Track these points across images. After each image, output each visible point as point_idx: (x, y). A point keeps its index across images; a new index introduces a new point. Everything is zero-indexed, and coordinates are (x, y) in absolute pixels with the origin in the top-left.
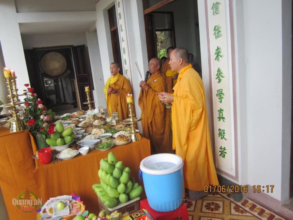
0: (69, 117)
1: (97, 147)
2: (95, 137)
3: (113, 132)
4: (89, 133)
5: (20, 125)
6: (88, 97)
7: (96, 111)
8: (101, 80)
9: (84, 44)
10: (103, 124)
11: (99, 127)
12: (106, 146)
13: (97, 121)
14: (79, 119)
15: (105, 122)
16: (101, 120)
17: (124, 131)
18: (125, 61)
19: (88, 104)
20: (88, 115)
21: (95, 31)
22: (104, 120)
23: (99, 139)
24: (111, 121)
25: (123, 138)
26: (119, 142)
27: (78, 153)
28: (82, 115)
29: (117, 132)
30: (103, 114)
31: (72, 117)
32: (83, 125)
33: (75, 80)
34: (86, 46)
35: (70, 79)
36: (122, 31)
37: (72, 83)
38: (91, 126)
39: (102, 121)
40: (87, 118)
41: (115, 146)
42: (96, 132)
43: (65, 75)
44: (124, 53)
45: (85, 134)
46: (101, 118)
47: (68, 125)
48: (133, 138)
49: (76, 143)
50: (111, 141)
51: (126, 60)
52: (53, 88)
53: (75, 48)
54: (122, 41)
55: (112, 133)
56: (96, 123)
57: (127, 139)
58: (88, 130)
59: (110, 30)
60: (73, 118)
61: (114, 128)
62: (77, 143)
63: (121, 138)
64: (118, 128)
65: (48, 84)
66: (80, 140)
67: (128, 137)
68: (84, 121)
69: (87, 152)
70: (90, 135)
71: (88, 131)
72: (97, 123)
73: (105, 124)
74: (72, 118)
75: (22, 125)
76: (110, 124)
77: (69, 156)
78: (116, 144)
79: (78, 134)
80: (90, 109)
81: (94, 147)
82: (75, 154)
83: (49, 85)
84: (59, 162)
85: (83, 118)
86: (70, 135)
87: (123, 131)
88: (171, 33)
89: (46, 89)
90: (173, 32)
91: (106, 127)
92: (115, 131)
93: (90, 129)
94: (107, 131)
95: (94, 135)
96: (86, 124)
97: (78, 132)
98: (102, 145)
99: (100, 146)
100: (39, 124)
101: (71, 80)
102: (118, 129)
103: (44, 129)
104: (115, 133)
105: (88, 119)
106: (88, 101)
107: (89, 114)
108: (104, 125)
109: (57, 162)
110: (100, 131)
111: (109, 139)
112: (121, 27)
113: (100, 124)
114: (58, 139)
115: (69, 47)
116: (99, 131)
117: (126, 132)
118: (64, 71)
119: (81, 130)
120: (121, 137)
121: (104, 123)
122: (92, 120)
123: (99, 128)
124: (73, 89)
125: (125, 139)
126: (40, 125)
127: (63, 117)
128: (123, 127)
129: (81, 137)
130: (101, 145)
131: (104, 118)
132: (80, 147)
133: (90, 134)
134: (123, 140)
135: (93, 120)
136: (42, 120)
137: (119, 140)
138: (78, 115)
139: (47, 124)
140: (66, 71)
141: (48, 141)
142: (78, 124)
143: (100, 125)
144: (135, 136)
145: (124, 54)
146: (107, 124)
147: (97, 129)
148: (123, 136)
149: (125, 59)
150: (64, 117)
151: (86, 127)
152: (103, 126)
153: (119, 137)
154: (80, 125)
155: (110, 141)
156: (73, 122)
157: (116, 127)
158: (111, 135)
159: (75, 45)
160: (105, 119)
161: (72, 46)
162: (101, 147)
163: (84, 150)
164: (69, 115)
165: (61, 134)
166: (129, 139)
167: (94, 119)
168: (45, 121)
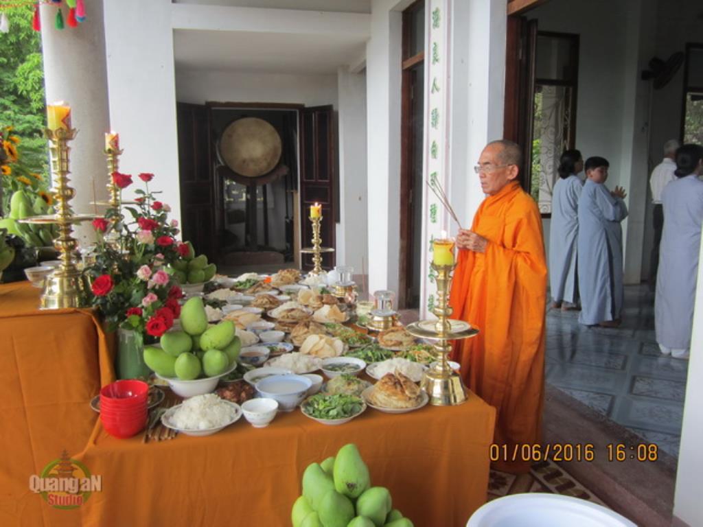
0: (254, 284)
1: (308, 404)
2: (309, 365)
3: (370, 354)
4: (296, 343)
5: (74, 287)
6: (315, 235)
7: (331, 277)
8: (360, 199)
9: (330, 103)
10: (343, 320)
11: (330, 330)
12: (339, 408)
13: (326, 309)
14: (281, 293)
15: (350, 316)
16: (340, 307)
17: (408, 360)
18: (434, 146)
19: (312, 255)
20: (306, 288)
21: (363, 72)
22: (349, 309)
23: (319, 372)
24: (370, 317)
25: (401, 386)
26: (385, 400)
27: (237, 418)
28: (289, 283)
29: (382, 359)
30: (349, 289)
31: (261, 285)
32: (283, 317)
33: (297, 192)
34: (334, 109)
35: (286, 189)
36: (437, 60)
37: (289, 199)
38: (307, 322)
39: (342, 312)
40: (300, 294)
41: (370, 411)
42: (315, 345)
43: (274, 177)
44: (435, 124)
45: (281, 346)
46: (341, 300)
47: (241, 307)
48: (437, 391)
49: (242, 377)
50: (358, 393)
51: (437, 143)
52: (243, 207)
53: (306, 112)
54: (432, 91)
55: (367, 359)
56: (324, 313)
57: (415, 393)
58: (295, 334)
59: (403, 66)
60: (263, 288)
61: (376, 342)
62: (247, 377)
63: (396, 388)
64: (390, 343)
65: (233, 196)
66: (261, 365)
67: (418, 383)
68: (289, 303)
69: (270, 418)
70: (294, 354)
71: (295, 337)
72: (326, 317)
73: (351, 322)
74: (260, 289)
75: (82, 288)
76: (364, 326)
77: (203, 425)
78: (376, 404)
79: (260, 342)
80: (315, 269)
81: (295, 404)
82: (227, 422)
83: (234, 200)
84: (166, 439)
85: (289, 294)
86: (223, 350)
87: (403, 360)
88: (567, 91)
89: (225, 207)
90: (571, 89)
91: (350, 331)
92: (378, 353)
93: (301, 332)
94: (351, 348)
95: (309, 353)
96: (293, 313)
97: (263, 336)
98: (325, 401)
99: (318, 405)
100: (130, 296)
101: (288, 191)
102: (387, 346)
103: (141, 315)
104: (377, 360)
105: (302, 297)
106: (313, 245)
107: (310, 284)
108: (345, 324)
109: (160, 439)
110: (331, 344)
111: (353, 381)
112: (435, 49)
113: (336, 320)
114: (182, 355)
115: (293, 110)
116: (327, 346)
117: (415, 364)
118: (272, 167)
119: (274, 332)
120: (396, 382)
121: (348, 318)
122: (313, 302)
123: (328, 333)
124: (290, 216)
125: (407, 392)
126: (132, 300)
127: (239, 282)
128: (405, 344)
129: (266, 356)
130: (321, 401)
131: (350, 302)
132: (253, 394)
133: (296, 349)
134: (400, 396)
135: (316, 304)
136: (144, 283)
137: (388, 392)
138: (279, 281)
139: (155, 297)
140: (278, 166)
141: (149, 356)
142: (271, 309)
143: (333, 321)
144: (446, 387)
145: (434, 129)
146: (357, 324)
147: (321, 338)
148: (402, 380)
149: (434, 142)
150: (241, 283)
151: (290, 323)
152: (343, 328)
153: (387, 380)
154: (275, 313)
155: (355, 387)
156: (257, 301)
157: (382, 338)
158: (362, 364)
159: (307, 105)
160: (351, 307)
161: (301, 108)
162: (321, 407)
163: (261, 409)
164: (255, 278)
165: (196, 339)
166: (422, 392)
167: (319, 303)
168: (153, 288)
